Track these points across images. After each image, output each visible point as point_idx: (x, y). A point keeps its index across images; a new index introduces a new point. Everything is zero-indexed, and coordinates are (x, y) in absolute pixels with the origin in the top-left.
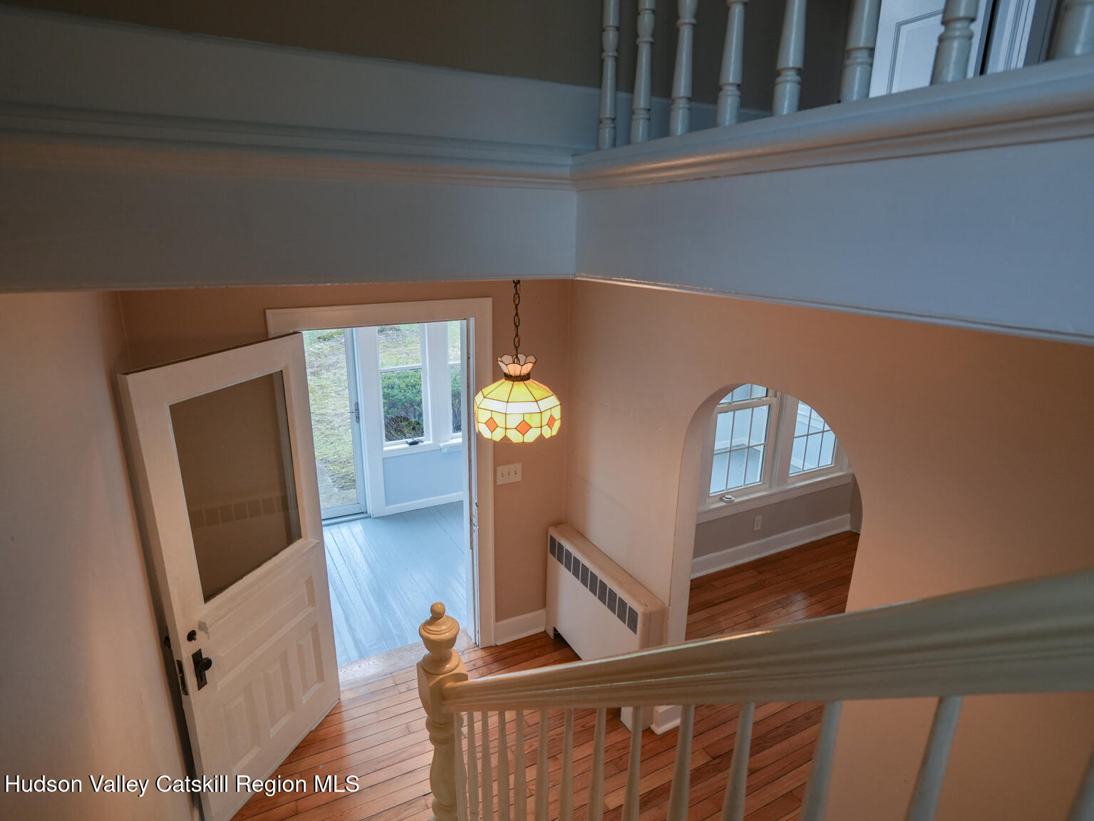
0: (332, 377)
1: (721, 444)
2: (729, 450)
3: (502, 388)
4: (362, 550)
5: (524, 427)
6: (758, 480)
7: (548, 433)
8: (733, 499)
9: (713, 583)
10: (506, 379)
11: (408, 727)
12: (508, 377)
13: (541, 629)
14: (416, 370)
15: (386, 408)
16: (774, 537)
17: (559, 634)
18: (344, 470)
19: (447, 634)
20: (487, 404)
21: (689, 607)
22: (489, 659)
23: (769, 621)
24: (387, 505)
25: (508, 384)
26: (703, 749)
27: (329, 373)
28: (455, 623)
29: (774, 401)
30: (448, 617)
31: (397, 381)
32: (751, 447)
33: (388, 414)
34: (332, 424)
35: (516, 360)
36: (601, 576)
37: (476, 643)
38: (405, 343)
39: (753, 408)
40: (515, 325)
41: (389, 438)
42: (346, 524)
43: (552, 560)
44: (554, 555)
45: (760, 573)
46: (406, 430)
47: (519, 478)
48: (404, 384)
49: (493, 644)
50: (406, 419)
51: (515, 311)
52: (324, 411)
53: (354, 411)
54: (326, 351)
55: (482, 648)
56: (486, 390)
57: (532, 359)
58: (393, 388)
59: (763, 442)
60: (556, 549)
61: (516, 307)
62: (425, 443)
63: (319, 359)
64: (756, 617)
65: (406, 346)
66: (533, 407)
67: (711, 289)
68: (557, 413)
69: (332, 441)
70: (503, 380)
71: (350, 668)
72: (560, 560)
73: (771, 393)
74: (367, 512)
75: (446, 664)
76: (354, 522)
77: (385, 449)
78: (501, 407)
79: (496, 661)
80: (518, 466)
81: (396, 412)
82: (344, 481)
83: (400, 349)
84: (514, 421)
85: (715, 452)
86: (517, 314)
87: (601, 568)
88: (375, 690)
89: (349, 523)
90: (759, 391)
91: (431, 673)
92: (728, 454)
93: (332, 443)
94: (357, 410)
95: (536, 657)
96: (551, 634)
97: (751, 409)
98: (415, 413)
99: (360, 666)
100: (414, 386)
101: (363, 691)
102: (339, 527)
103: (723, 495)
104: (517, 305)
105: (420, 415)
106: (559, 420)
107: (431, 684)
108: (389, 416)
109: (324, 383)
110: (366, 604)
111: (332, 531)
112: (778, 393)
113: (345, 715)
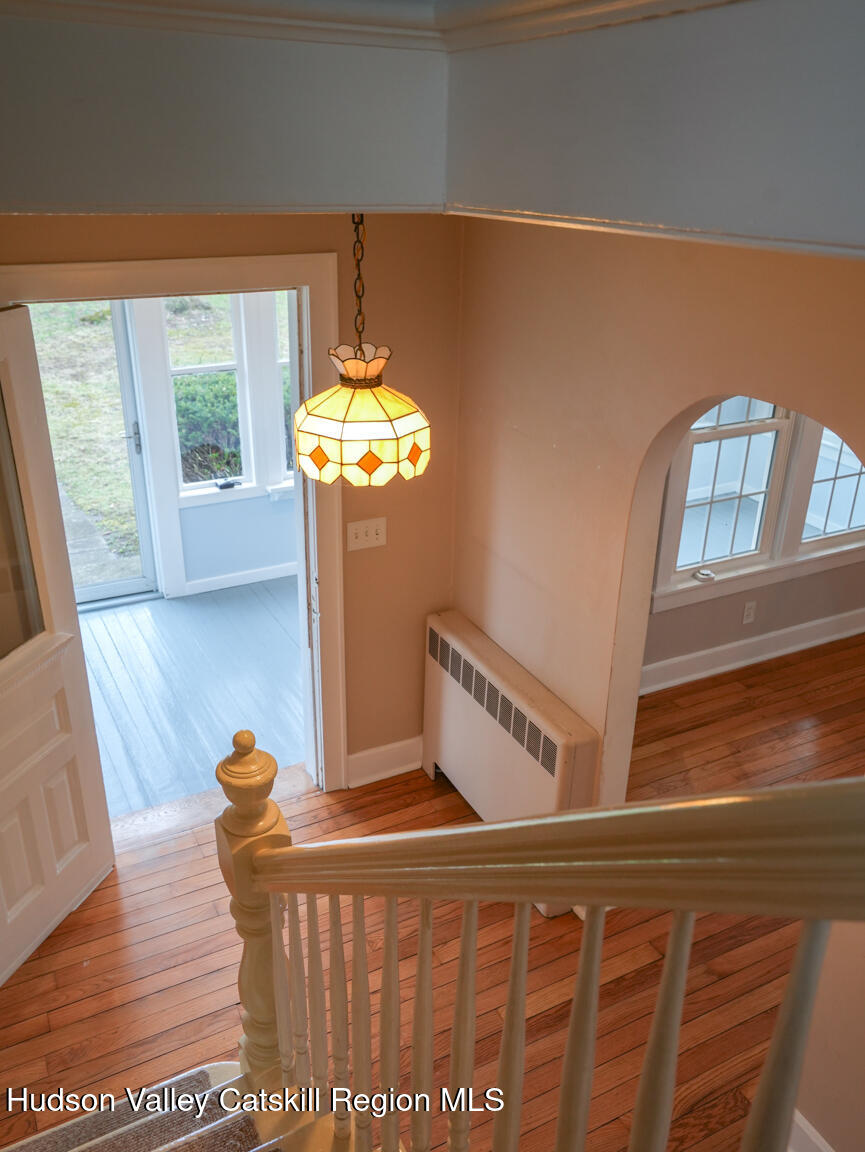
0: (105, 383)
1: (697, 491)
2: (709, 500)
3: (336, 399)
4: (149, 647)
5: (370, 463)
6: (753, 547)
7: (409, 472)
8: (713, 575)
9: (677, 701)
10: (343, 385)
11: (215, 907)
12: (346, 381)
13: (415, 766)
14: (230, 371)
15: (184, 431)
16: (772, 634)
17: (442, 773)
18: (125, 526)
19: (258, 778)
20: (312, 424)
21: (635, 737)
22: (337, 808)
23: (761, 758)
24: (187, 580)
25: (345, 393)
26: (650, 942)
27: (101, 376)
28: (270, 761)
29: (786, 424)
30: (259, 752)
31: (199, 388)
32: (747, 496)
33: (188, 440)
34: (106, 456)
35: (359, 353)
36: (504, 690)
37: (318, 785)
38: (219, 329)
39: (750, 435)
40: (357, 295)
41: (189, 477)
42: (125, 608)
43: (433, 664)
44: (435, 657)
45: (749, 687)
46: (215, 466)
47: (382, 541)
48: (211, 394)
49: (344, 787)
50: (216, 449)
51: (356, 272)
52: (92, 436)
53: (132, 434)
54: (95, 341)
55: (327, 793)
56: (311, 403)
57: (385, 352)
58: (194, 400)
59: (764, 489)
60: (437, 648)
61: (358, 265)
62: (245, 486)
63: (84, 354)
64: (739, 752)
65: (220, 334)
66: (385, 430)
67: (661, 226)
68: (424, 440)
69: (107, 481)
70: (339, 386)
71: (130, 821)
72: (444, 664)
73: (781, 411)
74: (157, 591)
75: (258, 822)
76: (136, 606)
77: (183, 494)
78: (333, 429)
79: (347, 811)
80: (381, 523)
81: (201, 437)
82: (125, 543)
83: (211, 339)
84: (354, 453)
85: (687, 505)
86: (359, 277)
87: (504, 678)
88: (168, 852)
89: (131, 607)
90: (763, 410)
91: (237, 836)
92: (709, 506)
93: (106, 485)
94: (137, 433)
95: (408, 806)
96: (431, 772)
97: (747, 437)
98: (229, 440)
99: (145, 819)
100: (227, 397)
101: (149, 853)
102: (114, 613)
103: (698, 570)
104: (359, 261)
105: (237, 443)
106: (429, 452)
107: (235, 851)
108: (189, 444)
109: (93, 391)
110: (155, 728)
111: (104, 619)
112: (792, 413)
113: (124, 889)
